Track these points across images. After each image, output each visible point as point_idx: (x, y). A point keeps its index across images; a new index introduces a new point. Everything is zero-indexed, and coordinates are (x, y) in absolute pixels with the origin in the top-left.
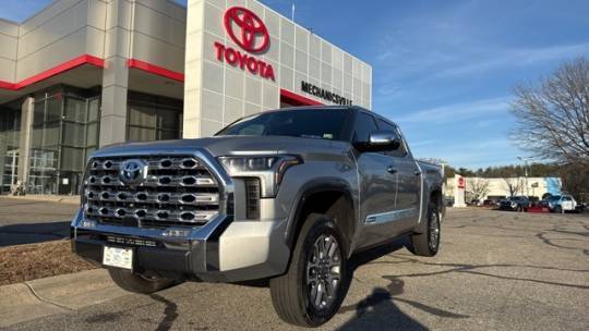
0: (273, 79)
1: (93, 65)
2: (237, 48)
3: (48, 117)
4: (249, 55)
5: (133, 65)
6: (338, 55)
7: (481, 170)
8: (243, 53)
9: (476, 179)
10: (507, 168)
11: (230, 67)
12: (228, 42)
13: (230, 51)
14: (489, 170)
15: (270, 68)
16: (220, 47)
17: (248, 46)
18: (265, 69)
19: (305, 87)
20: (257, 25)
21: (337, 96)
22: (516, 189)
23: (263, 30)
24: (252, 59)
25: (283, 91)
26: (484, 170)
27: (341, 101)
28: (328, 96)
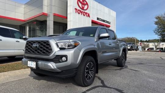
0: (89, 17)
1: (45, 15)
2: (80, 10)
3: (33, 28)
4: (84, 11)
5: (55, 15)
7: (147, 40)
8: (82, 11)
9: (145, 43)
10: (154, 40)
11: (79, 15)
12: (78, 8)
15: (89, 14)
16: (76, 9)
18: (87, 15)
19: (98, 19)
20: (85, 3)
21: (106, 21)
22: (157, 46)
23: (87, 4)
24: (84, 12)
25: (92, 20)
26: (148, 40)
27: (108, 22)
28: (104, 21)
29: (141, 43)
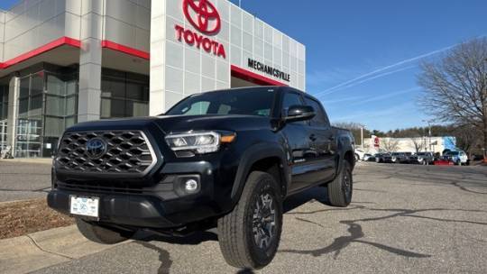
0: (224, 57)
1: (71, 45)
2: (194, 30)
3: (33, 91)
4: (204, 36)
5: (106, 46)
6: (277, 37)
7: (390, 132)
9: (388, 139)
11: (188, 47)
12: (186, 26)
13: (188, 32)
14: (397, 131)
15: (221, 47)
16: (179, 28)
17: (203, 28)
18: (217, 49)
19: (251, 63)
20: (210, 10)
21: (277, 71)
22: (421, 147)
23: (215, 15)
24: (207, 40)
25: (232, 66)
26: (393, 131)
27: (281, 75)
28: (270, 71)
29: (376, 140)
